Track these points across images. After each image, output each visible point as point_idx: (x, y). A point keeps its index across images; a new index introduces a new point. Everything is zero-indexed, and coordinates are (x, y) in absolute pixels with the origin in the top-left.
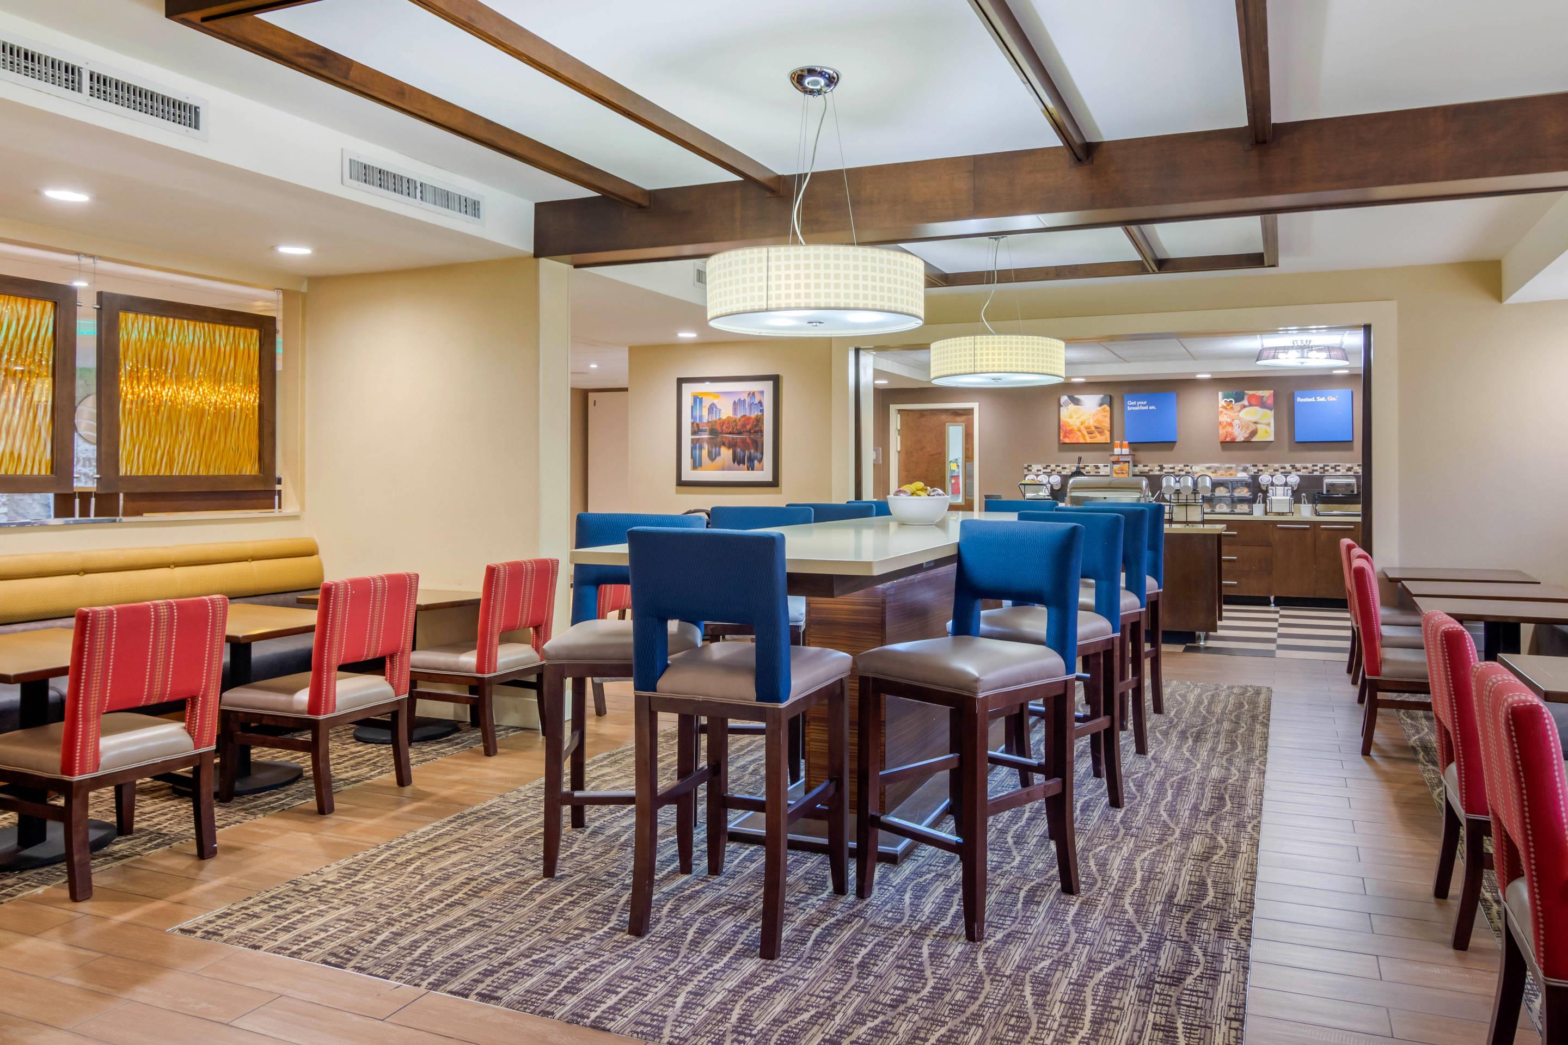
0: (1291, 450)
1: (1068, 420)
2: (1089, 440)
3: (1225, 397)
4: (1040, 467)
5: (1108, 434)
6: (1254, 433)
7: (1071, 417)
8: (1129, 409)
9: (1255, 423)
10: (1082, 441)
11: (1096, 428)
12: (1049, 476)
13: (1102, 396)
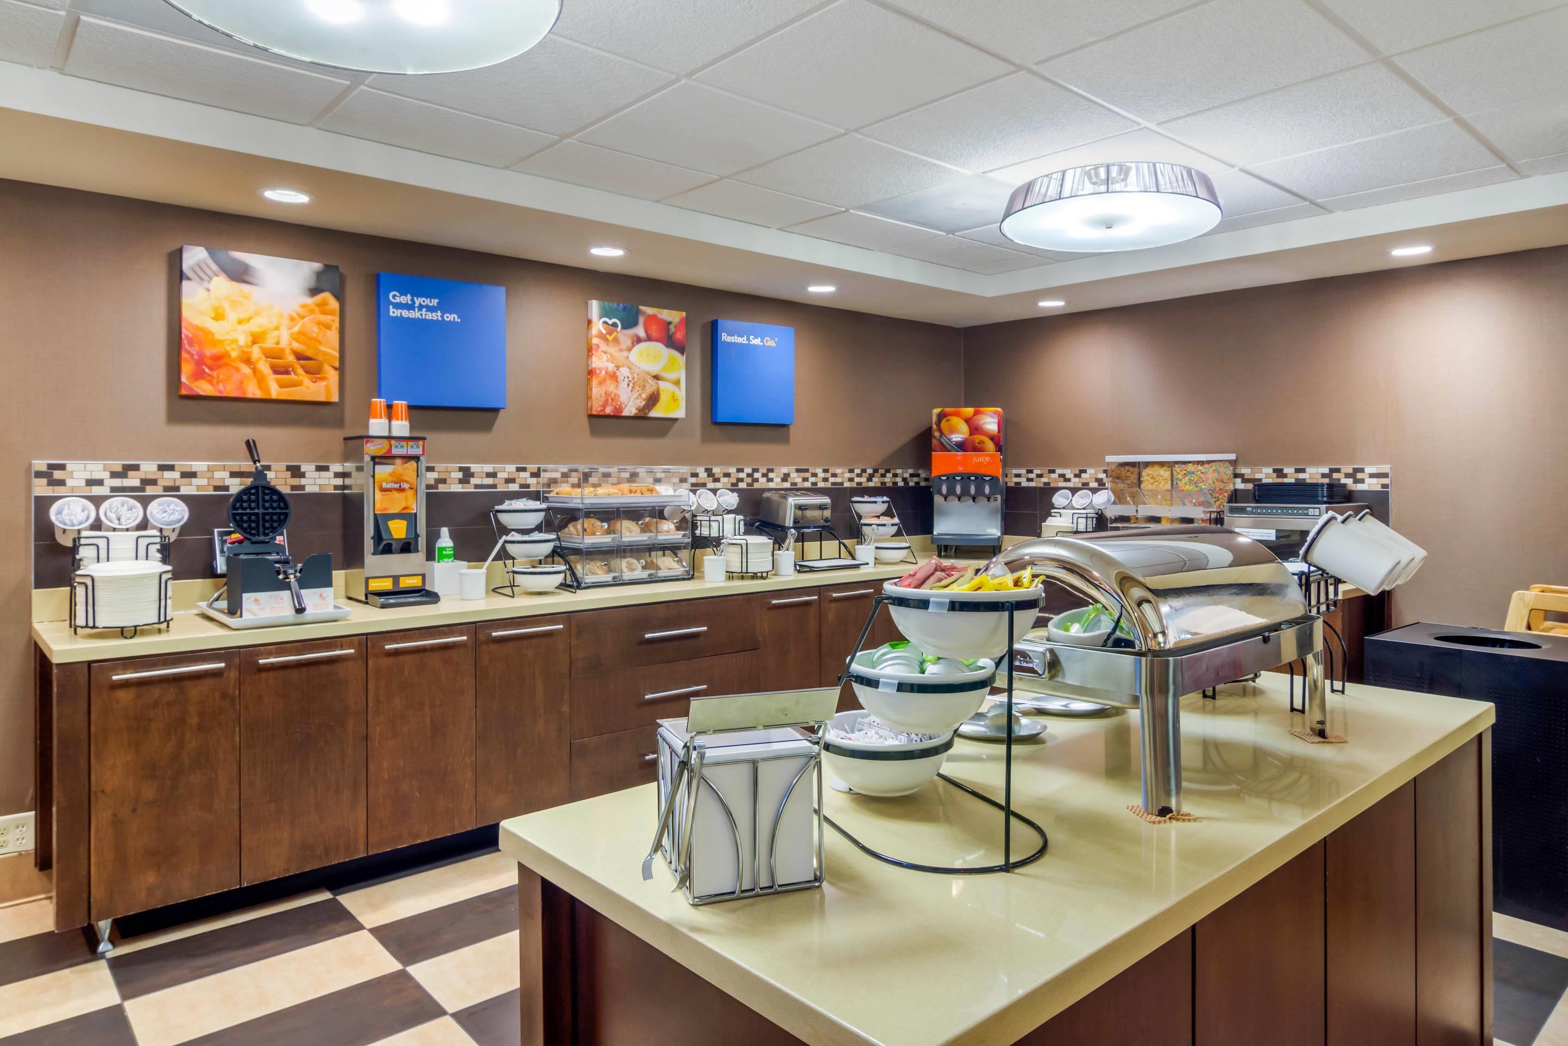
0: (706, 438)
1: (213, 326)
2: (275, 392)
3: (605, 313)
4: (97, 469)
5: (333, 376)
6: (653, 399)
7: (219, 316)
8: (394, 312)
9: (657, 377)
10: (253, 391)
11: (300, 357)
12: (145, 501)
13: (317, 266)
